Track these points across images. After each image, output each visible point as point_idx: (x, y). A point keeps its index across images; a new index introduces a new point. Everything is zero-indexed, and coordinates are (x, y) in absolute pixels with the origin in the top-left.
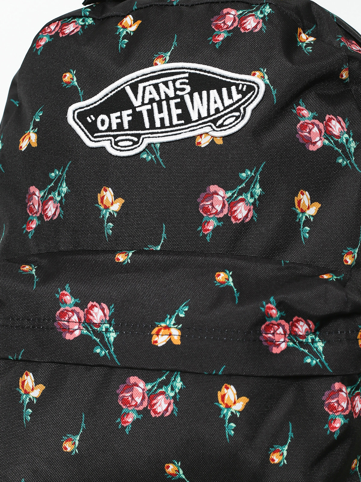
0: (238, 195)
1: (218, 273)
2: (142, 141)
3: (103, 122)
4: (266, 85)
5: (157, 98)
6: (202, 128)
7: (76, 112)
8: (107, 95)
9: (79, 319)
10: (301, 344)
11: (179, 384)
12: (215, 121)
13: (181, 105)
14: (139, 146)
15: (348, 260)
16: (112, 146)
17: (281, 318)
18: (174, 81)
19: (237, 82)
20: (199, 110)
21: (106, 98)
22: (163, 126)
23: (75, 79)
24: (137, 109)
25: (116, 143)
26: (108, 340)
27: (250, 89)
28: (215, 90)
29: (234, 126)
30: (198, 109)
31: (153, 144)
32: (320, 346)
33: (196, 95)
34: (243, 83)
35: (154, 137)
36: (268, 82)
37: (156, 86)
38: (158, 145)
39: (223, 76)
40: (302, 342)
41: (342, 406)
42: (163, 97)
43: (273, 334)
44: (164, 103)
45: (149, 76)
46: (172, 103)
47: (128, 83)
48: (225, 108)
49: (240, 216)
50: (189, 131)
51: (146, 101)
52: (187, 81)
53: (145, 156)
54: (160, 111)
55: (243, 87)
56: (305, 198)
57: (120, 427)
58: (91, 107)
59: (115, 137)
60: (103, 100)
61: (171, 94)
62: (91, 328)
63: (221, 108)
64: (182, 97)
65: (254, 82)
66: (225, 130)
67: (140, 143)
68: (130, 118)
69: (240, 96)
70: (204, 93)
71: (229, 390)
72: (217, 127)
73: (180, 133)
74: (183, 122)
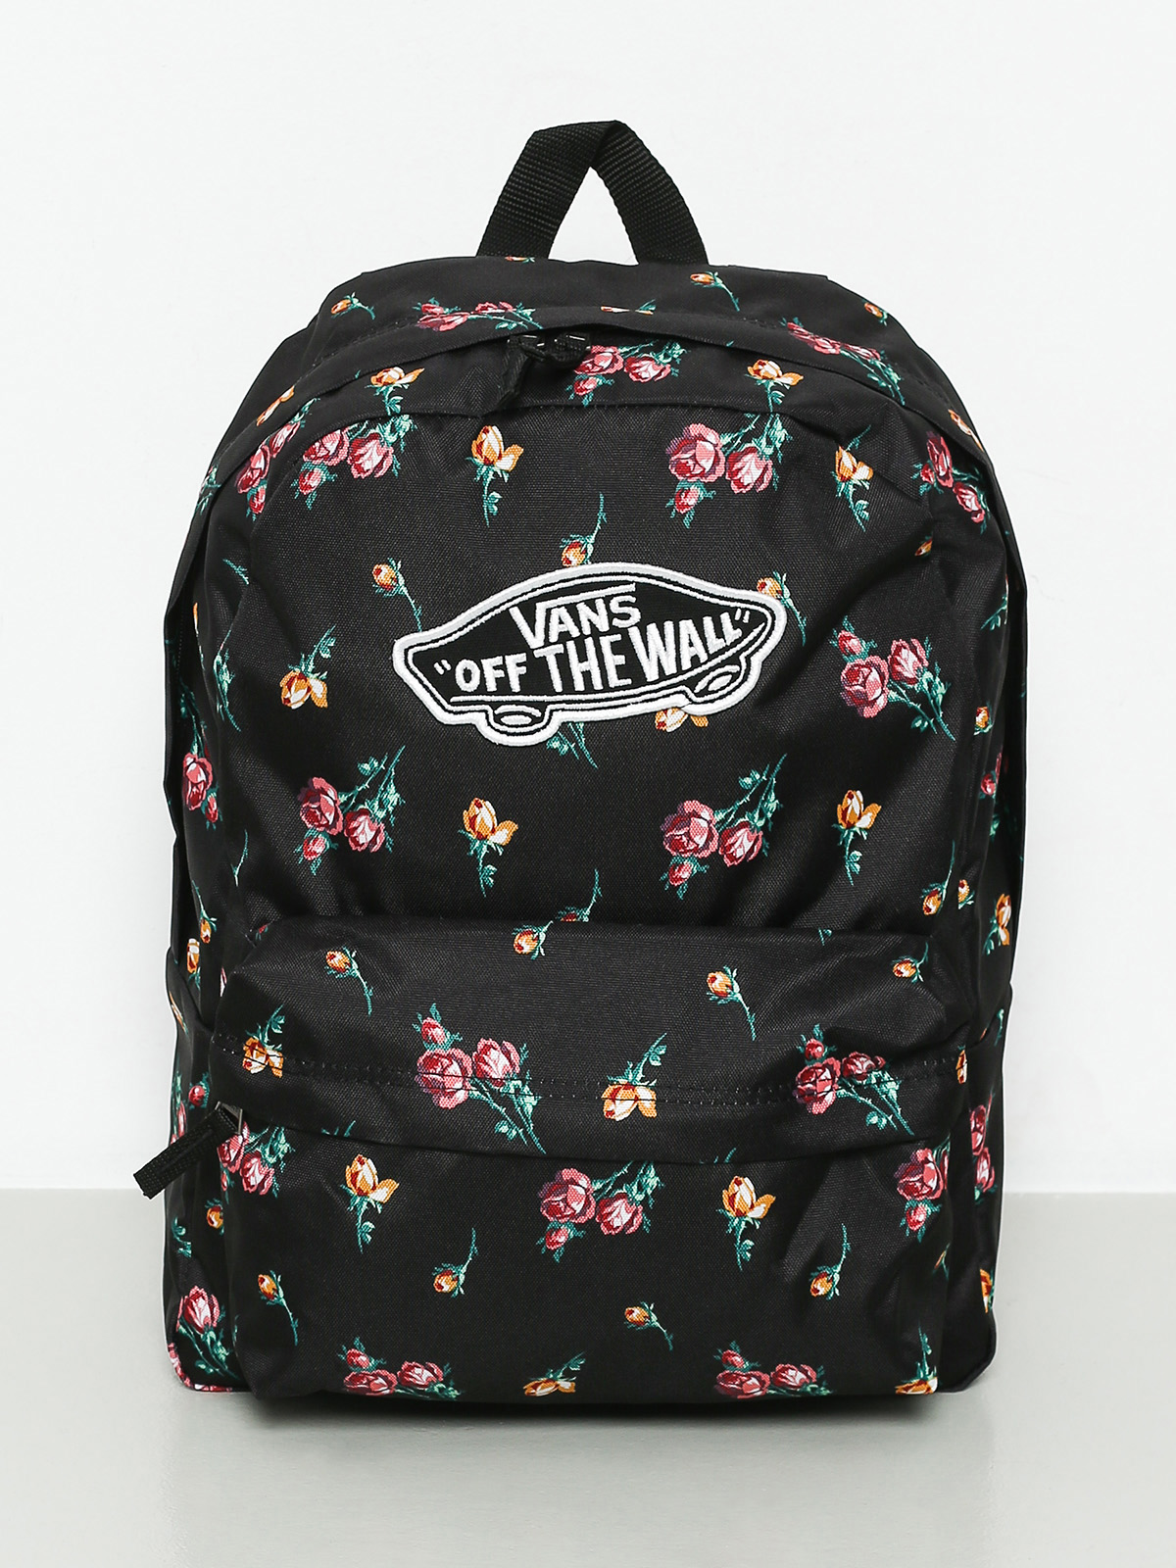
0: (737, 816)
1: (711, 975)
2: (550, 718)
3: (467, 676)
4: (788, 610)
5: (575, 633)
6: (668, 696)
7: (411, 653)
8: (473, 621)
9: (463, 1070)
10: (859, 1088)
11: (652, 1180)
12: (691, 683)
13: (623, 647)
14: (544, 727)
15: (931, 906)
16: (489, 724)
17: (828, 1056)
18: (607, 600)
19: (733, 604)
20: (659, 660)
21: (471, 627)
22: (589, 688)
23: (402, 581)
24: (535, 652)
25: (498, 718)
26: (522, 1110)
27: (757, 619)
28: (691, 621)
29: (729, 693)
30: (658, 658)
31: (573, 723)
32: (892, 1088)
33: (652, 629)
34: (743, 606)
35: (573, 710)
36: (790, 602)
37: (572, 609)
38: (582, 725)
39: (705, 593)
40: (861, 1085)
41: (929, 1187)
42: (587, 631)
43: (814, 1083)
44: (589, 642)
45: (556, 587)
46: (605, 642)
47: (516, 601)
48: (711, 657)
49: (740, 853)
50: (643, 702)
51: (553, 638)
52: (633, 600)
53: (556, 745)
54: (583, 657)
55: (743, 615)
56: (854, 802)
57: (543, 1251)
58: (442, 642)
59: (495, 705)
60: (466, 630)
61: (603, 625)
62: (487, 1086)
63: (703, 657)
64: (624, 632)
65: (764, 606)
66: (712, 701)
67: (545, 721)
68: (523, 670)
69: (739, 633)
70: (669, 626)
71: (742, 1186)
72: (697, 695)
73: (625, 705)
74: (629, 681)
